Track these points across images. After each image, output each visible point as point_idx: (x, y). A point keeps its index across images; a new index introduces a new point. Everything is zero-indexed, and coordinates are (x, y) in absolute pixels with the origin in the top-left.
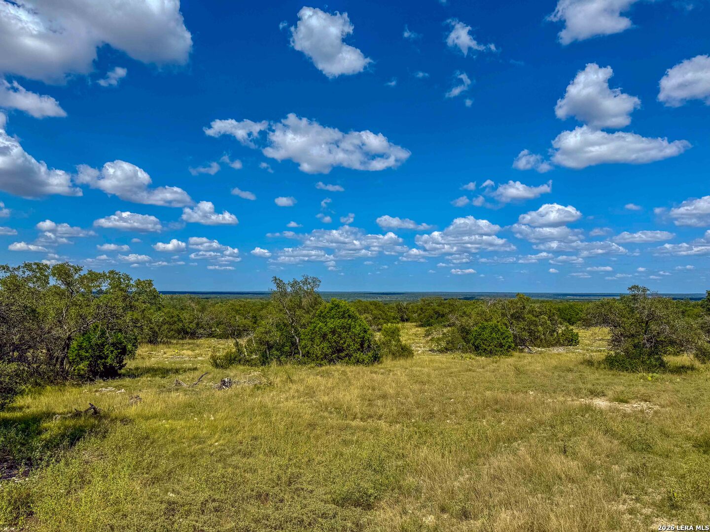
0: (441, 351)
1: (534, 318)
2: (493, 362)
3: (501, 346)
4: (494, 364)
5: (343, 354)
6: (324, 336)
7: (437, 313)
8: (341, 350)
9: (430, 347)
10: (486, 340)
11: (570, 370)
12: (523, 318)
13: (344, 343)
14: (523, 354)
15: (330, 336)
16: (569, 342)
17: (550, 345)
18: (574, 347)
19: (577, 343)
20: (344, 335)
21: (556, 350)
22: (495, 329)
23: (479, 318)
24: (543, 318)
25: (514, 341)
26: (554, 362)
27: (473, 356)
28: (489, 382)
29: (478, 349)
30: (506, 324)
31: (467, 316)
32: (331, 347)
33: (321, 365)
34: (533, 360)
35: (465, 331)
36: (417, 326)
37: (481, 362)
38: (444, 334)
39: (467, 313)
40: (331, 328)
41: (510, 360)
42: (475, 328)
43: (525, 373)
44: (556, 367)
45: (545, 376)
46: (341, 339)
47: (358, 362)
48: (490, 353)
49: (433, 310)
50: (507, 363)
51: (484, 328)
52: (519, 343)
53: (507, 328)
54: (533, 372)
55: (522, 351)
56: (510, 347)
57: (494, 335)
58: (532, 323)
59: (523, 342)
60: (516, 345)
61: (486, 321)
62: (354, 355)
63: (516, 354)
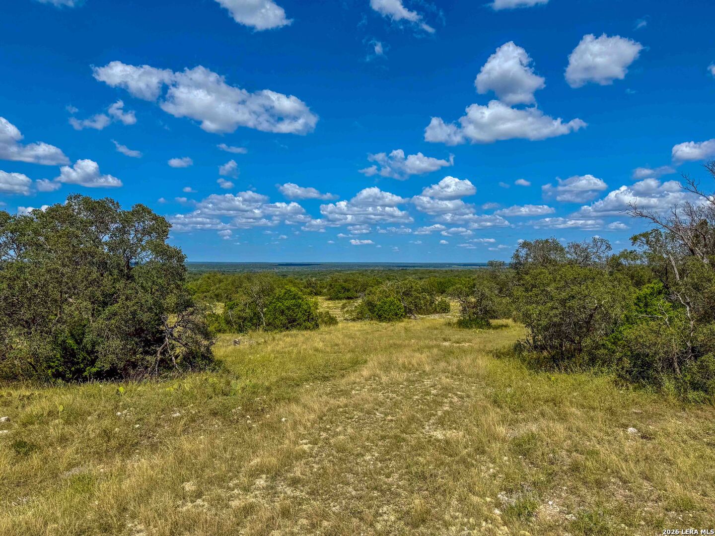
0: (354, 320)
1: (418, 295)
2: (391, 326)
3: (396, 314)
4: (392, 327)
5: (295, 323)
6: (282, 312)
7: (343, 288)
8: (294, 321)
9: (344, 317)
10: (386, 311)
11: (437, 329)
12: (411, 296)
13: (296, 316)
14: (410, 320)
15: (286, 311)
16: (443, 310)
17: (429, 313)
18: (446, 314)
19: (449, 311)
20: (297, 310)
21: (432, 317)
22: (392, 303)
23: (381, 295)
24: (424, 295)
25: (405, 310)
26: (428, 324)
27: (377, 323)
28: (390, 336)
29: (380, 318)
30: (399, 300)
31: (373, 294)
32: (288, 319)
33: (281, 332)
34: (416, 324)
35: (370, 305)
36: (327, 300)
37: (384, 326)
38: (356, 307)
39: (373, 292)
40: (287, 306)
41: (402, 324)
42: (379, 303)
43: (410, 331)
44: (428, 328)
45: (421, 332)
46: (295, 313)
47: (306, 328)
48: (390, 320)
49: (340, 285)
50: (400, 325)
51: (385, 303)
52: (408, 312)
53: (400, 302)
54: (415, 330)
55: (409, 318)
56: (402, 315)
57: (392, 307)
58: (417, 297)
59: (410, 311)
60: (406, 314)
61: (387, 297)
62: (304, 324)
63: (406, 320)
